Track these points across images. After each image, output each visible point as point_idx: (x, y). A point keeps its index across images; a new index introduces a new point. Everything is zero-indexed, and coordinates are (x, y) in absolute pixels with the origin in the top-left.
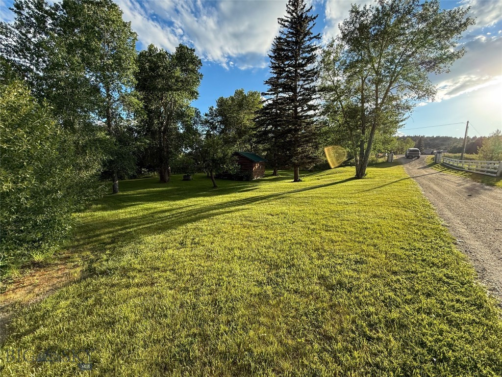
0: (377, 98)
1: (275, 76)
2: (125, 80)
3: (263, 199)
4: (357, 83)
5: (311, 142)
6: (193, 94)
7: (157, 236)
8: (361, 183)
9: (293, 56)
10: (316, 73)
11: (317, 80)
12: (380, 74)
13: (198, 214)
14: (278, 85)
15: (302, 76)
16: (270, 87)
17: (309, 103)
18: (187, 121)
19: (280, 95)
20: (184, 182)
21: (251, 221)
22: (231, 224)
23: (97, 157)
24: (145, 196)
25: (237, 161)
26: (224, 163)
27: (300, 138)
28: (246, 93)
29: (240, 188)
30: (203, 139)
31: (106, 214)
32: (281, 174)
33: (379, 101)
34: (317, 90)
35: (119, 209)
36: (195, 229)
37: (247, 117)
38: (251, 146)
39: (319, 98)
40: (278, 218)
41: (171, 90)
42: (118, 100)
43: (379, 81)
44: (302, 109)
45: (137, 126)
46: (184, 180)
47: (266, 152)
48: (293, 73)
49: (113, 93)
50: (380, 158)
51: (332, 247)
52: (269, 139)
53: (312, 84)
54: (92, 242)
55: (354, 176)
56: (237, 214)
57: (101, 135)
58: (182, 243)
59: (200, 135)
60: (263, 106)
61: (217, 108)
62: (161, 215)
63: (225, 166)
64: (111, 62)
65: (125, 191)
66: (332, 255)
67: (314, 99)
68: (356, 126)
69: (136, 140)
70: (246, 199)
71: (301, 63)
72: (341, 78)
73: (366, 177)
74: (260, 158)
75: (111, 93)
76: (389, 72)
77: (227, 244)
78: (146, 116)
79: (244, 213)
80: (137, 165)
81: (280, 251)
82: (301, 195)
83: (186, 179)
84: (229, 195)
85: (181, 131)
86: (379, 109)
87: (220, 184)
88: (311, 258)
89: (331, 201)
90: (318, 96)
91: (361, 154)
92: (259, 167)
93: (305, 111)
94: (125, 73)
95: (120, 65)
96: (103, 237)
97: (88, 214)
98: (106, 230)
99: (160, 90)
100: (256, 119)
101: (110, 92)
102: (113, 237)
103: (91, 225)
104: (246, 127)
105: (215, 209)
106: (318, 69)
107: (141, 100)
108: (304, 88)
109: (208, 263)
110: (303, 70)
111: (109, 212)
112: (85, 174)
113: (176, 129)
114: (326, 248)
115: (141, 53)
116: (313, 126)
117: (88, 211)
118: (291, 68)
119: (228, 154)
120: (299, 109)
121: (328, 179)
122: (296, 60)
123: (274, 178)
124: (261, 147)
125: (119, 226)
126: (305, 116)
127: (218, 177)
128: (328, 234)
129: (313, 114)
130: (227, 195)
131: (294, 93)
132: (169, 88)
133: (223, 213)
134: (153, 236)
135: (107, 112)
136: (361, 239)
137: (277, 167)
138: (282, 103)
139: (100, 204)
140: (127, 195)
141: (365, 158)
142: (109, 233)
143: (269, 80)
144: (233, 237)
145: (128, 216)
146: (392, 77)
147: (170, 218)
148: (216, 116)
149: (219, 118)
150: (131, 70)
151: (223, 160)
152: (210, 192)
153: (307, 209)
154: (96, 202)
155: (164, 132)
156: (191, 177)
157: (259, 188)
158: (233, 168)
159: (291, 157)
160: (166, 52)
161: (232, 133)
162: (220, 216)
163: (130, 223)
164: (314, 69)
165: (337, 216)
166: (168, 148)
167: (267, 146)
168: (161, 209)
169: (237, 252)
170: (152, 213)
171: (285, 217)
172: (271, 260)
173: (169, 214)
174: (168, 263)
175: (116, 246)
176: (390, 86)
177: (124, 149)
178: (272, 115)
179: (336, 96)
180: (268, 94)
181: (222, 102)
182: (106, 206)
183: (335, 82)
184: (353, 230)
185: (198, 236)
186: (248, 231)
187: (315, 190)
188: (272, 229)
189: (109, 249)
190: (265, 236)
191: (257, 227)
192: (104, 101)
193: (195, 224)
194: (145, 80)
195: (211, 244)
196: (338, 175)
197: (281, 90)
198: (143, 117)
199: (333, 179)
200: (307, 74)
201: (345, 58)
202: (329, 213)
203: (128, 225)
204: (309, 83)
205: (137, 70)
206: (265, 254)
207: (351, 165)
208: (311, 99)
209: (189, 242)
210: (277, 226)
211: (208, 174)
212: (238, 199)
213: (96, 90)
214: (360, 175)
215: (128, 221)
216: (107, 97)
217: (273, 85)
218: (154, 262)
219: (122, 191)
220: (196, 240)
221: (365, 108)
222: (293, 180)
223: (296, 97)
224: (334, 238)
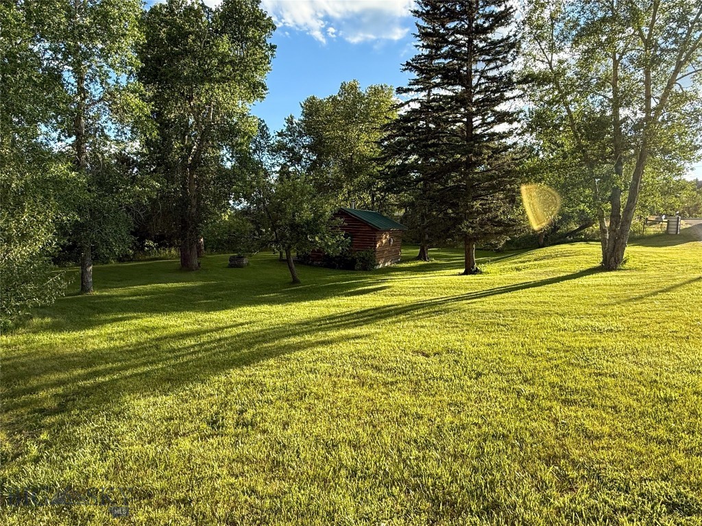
0: (648, 97)
1: (426, 52)
2: (115, 58)
3: (401, 313)
4: (603, 66)
5: (502, 190)
6: (256, 89)
7: (161, 399)
8: (617, 281)
9: (464, 12)
10: (512, 46)
11: (515, 59)
12: (656, 46)
13: (257, 346)
14: (432, 70)
15: (482, 51)
16: (415, 75)
17: (497, 108)
18: (241, 144)
19: (435, 91)
20: (231, 269)
21: (378, 369)
22: (330, 375)
23: (47, 217)
24: (146, 299)
25: (343, 228)
26: (314, 232)
27: (478, 180)
28: (363, 89)
29: (349, 286)
30: (272, 182)
31: (57, 338)
32: (436, 257)
33: (653, 104)
34: (515, 80)
35: (89, 329)
36: (246, 384)
37: (364, 137)
38: (373, 197)
39: (520, 96)
40: (441, 361)
41: (210, 81)
42: (101, 100)
43: (653, 61)
44: (483, 119)
45: (136, 154)
46: (231, 266)
47: (404, 211)
48: (464, 45)
49: (91, 86)
50: (651, 224)
51: (591, 454)
52: (410, 184)
53: (505, 69)
54: (16, 406)
55: (598, 265)
56: (345, 348)
57: (59, 169)
58: (215, 422)
59: (267, 174)
60: (400, 115)
61: (302, 118)
62: (174, 345)
63: (317, 239)
64: (87, 21)
65: (105, 287)
66: (596, 477)
67: (508, 99)
68: (602, 155)
69: (132, 183)
70: (362, 312)
71: (482, 26)
72: (569, 56)
73: (626, 266)
74: (391, 221)
75: (87, 85)
76: (675, 42)
77: (320, 429)
78: (155, 134)
79: (359, 347)
80: (132, 233)
81: (455, 457)
82: (486, 307)
83: (235, 264)
84: (324, 302)
85: (228, 165)
86: (654, 120)
87: (306, 275)
88: (541, 486)
89: (559, 321)
90: (517, 92)
91: (614, 216)
92: (390, 240)
93: (489, 123)
94: (117, 45)
95: (107, 29)
96: (42, 394)
97: (20, 337)
98: (54, 377)
99: (187, 81)
100: (382, 141)
101: (85, 83)
102: (63, 396)
103: (23, 365)
104: (362, 157)
105: (295, 334)
106: (518, 37)
107: (149, 101)
108: (487, 78)
109: (276, 486)
110: (485, 40)
111: (65, 335)
112: (19, 252)
113: (218, 159)
114: (575, 453)
115: (152, 9)
116: (507, 157)
117: (21, 330)
118: (459, 36)
119: (324, 213)
120: (477, 121)
121: (539, 270)
122: (471, 20)
123: (421, 266)
124: (392, 198)
125: (82, 368)
126: (488, 134)
127: (304, 261)
128: (573, 414)
129: (507, 131)
130: (320, 302)
131: (467, 88)
132: (206, 77)
133: (312, 345)
134: (152, 399)
135: (76, 125)
136: (662, 432)
137: (428, 241)
138: (441, 109)
139: (50, 315)
140: (108, 297)
141: (622, 225)
142: (60, 383)
143: (413, 60)
144: (335, 411)
145: (105, 345)
146: (682, 52)
147: (194, 352)
148: (301, 135)
149: (307, 140)
150: (131, 41)
151: (312, 227)
152: (284, 293)
153: (507, 340)
154: (41, 311)
155: (193, 167)
156: (245, 261)
157: (389, 287)
158: (333, 242)
159: (458, 221)
160: (203, 5)
161: (333, 169)
162: (305, 352)
163: (107, 363)
164: (509, 37)
165: (583, 364)
166: (199, 198)
167: (406, 197)
168: (177, 329)
169: (345, 453)
170: (157, 339)
171: (456, 362)
172: (434, 484)
173: (193, 343)
174: (175, 480)
175: (66, 419)
176: (676, 72)
177: (108, 201)
178: (419, 133)
179: (556, 93)
180: (411, 90)
181: (312, 108)
182: (62, 321)
183: (554, 63)
184: (635, 404)
185: (252, 403)
186: (370, 394)
187: (514, 293)
188: (428, 392)
189: (49, 427)
190: (414, 410)
191: (392, 384)
192: (70, 100)
193: (248, 371)
194: (159, 60)
195: (284, 429)
196: (560, 259)
197: (438, 81)
198: (150, 134)
199: (551, 269)
200: (494, 48)
201: (576, 15)
202: (563, 355)
203: (102, 367)
204: (497, 67)
205: (143, 39)
206: (417, 465)
207: (587, 240)
208: (502, 99)
209: (230, 417)
210: (441, 383)
211: (281, 253)
212: (344, 310)
213: (55, 77)
214: (611, 262)
215: (102, 358)
216: (79, 94)
217: (421, 71)
218: (143, 472)
219: (99, 288)
220: (248, 416)
221: (620, 119)
222: (462, 271)
223: (471, 95)
224: (587, 424)
